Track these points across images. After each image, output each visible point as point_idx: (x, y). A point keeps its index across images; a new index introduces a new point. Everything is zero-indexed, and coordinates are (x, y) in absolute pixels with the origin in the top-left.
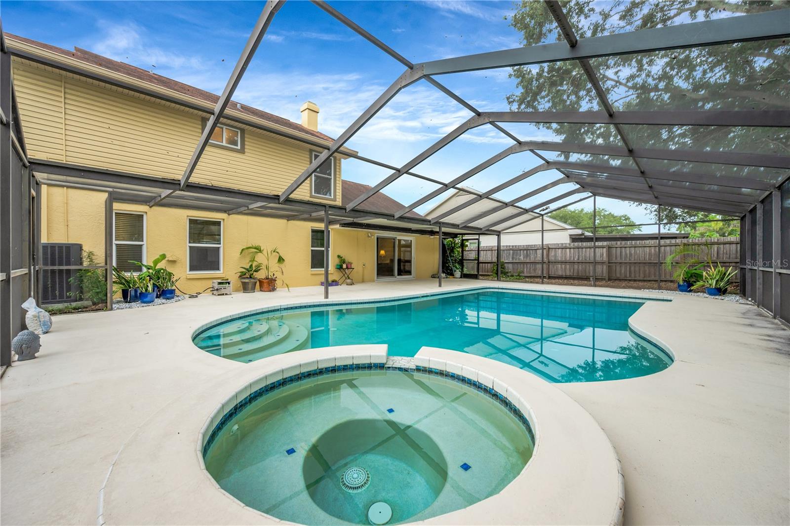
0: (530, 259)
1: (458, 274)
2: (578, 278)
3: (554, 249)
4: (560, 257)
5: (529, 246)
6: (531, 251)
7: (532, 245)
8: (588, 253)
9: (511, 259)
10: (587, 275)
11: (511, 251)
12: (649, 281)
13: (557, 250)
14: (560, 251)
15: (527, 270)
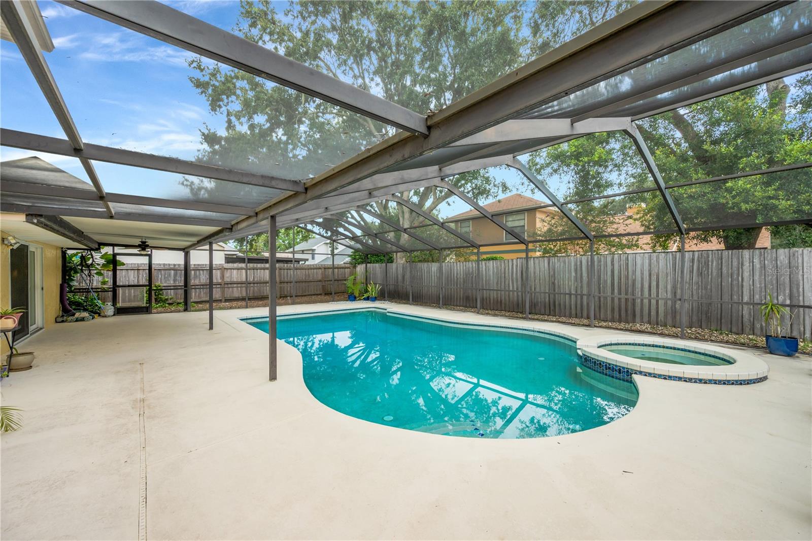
0: (200, 280)
1: (109, 309)
2: (254, 298)
3: (229, 270)
4: (236, 278)
5: (198, 265)
6: (201, 272)
7: (203, 265)
8: (262, 274)
9: (172, 282)
10: (262, 295)
11: (173, 272)
12: (305, 295)
13: (232, 270)
14: (235, 271)
15: (195, 294)
